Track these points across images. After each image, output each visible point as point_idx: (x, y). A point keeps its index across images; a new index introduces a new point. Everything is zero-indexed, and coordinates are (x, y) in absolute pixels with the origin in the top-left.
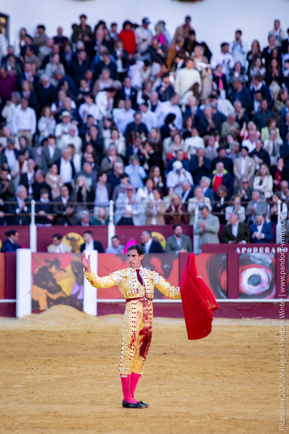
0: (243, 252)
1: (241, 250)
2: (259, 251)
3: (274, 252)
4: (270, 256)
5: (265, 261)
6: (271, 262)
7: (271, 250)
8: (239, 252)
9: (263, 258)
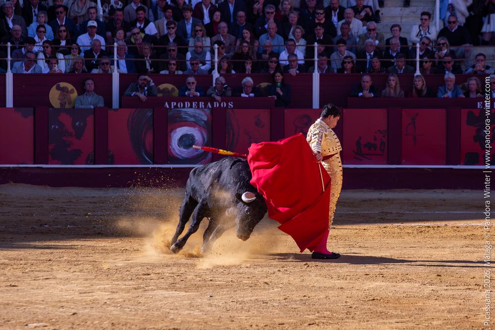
0: (173, 107)
1: (170, 105)
2: (191, 107)
3: (210, 107)
4: (205, 112)
5: (199, 119)
6: (206, 120)
7: (206, 105)
8: (168, 107)
9: (197, 115)
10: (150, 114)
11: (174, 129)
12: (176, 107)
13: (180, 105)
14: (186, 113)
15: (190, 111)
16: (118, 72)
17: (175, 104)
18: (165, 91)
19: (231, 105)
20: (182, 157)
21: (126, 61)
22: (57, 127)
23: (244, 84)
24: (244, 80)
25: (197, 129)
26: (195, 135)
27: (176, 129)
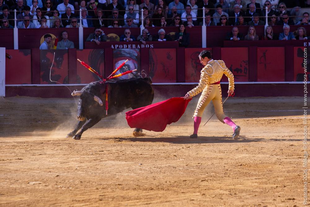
0: (116, 48)
1: (114, 47)
2: (127, 48)
3: (139, 47)
4: (135, 50)
5: (132, 55)
6: (137, 55)
7: (136, 46)
8: (113, 48)
9: (131, 53)
10: (102, 52)
11: (117, 62)
12: (118, 48)
13: (121, 46)
14: (124, 51)
15: (127, 50)
16: (82, 27)
17: (118, 46)
18: (111, 38)
19: (152, 46)
20: (123, 79)
21: (87, 20)
22: (45, 61)
23: (159, 33)
24: (160, 31)
25: (131, 61)
26: (130, 65)
27: (118, 61)
